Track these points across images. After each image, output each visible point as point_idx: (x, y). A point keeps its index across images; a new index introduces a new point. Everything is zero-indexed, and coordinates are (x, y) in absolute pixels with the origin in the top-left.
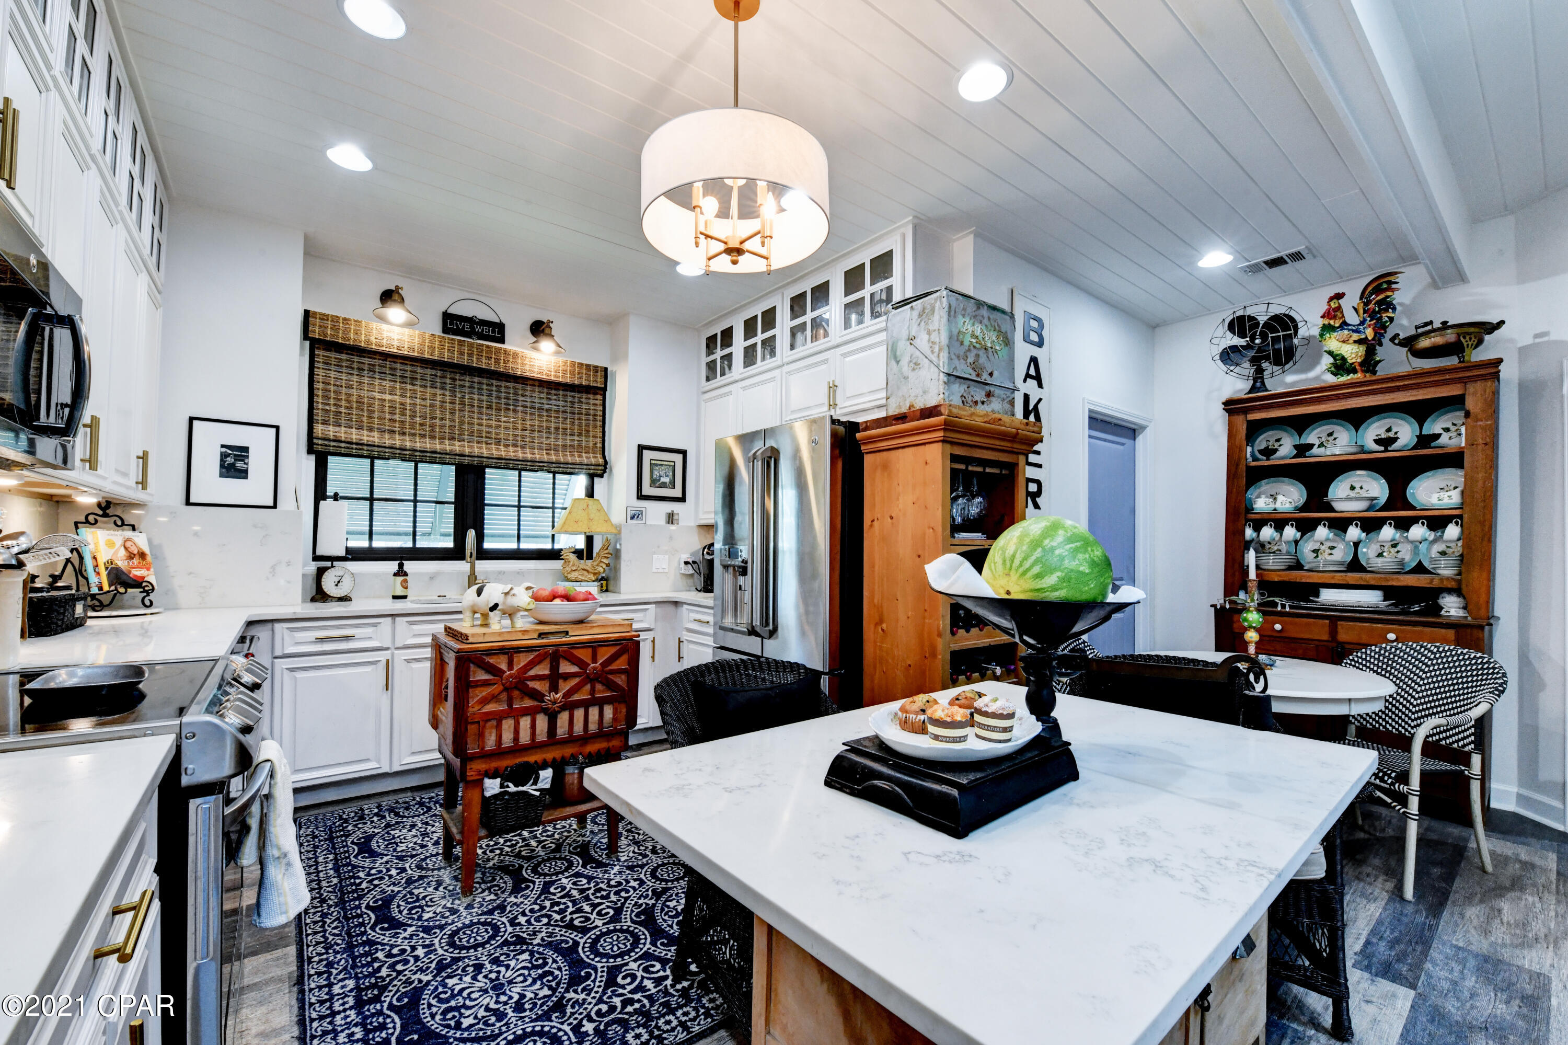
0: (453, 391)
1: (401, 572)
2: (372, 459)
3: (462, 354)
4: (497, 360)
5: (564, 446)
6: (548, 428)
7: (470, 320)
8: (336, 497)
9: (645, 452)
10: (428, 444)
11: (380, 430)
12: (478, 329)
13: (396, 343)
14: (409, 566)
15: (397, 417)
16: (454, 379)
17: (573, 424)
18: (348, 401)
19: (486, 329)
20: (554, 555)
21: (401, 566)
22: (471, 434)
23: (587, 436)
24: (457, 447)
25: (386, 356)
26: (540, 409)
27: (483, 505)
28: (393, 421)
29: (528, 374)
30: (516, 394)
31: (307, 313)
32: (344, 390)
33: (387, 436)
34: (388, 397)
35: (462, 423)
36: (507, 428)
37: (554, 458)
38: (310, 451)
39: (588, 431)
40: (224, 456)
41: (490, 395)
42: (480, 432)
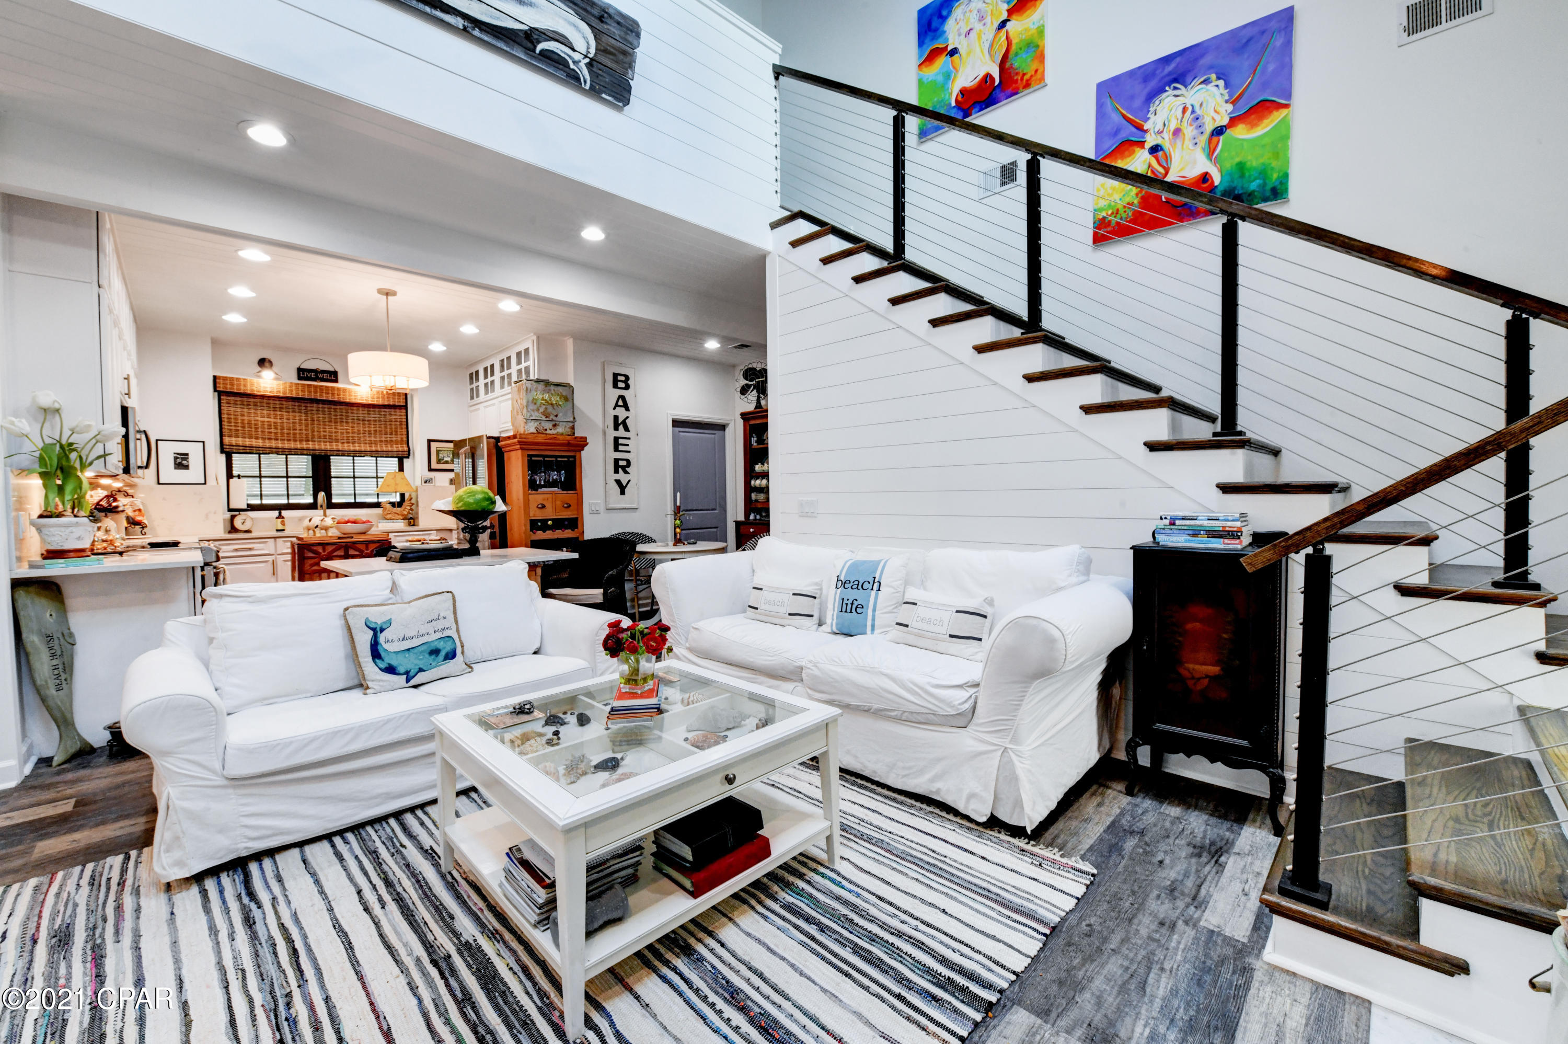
0: (306, 414)
1: (280, 516)
2: (259, 454)
3: (310, 392)
4: (333, 394)
5: (381, 441)
6: (369, 431)
7: (316, 371)
8: (239, 477)
9: (432, 444)
10: (292, 445)
11: (263, 439)
12: (320, 376)
13: (269, 390)
14: (284, 513)
15: (273, 430)
16: (306, 407)
17: (386, 428)
18: (242, 423)
19: (325, 376)
20: (377, 505)
21: (280, 513)
22: (319, 437)
23: (396, 434)
24: (311, 445)
25: (263, 397)
26: (363, 420)
27: (331, 477)
28: (270, 433)
29: (353, 401)
30: (347, 412)
31: (215, 378)
32: (240, 417)
33: (267, 441)
34: (266, 419)
35: (313, 431)
36: (342, 433)
37: (374, 449)
38: (222, 451)
39: (396, 432)
40: (176, 458)
41: (330, 414)
42: (325, 436)
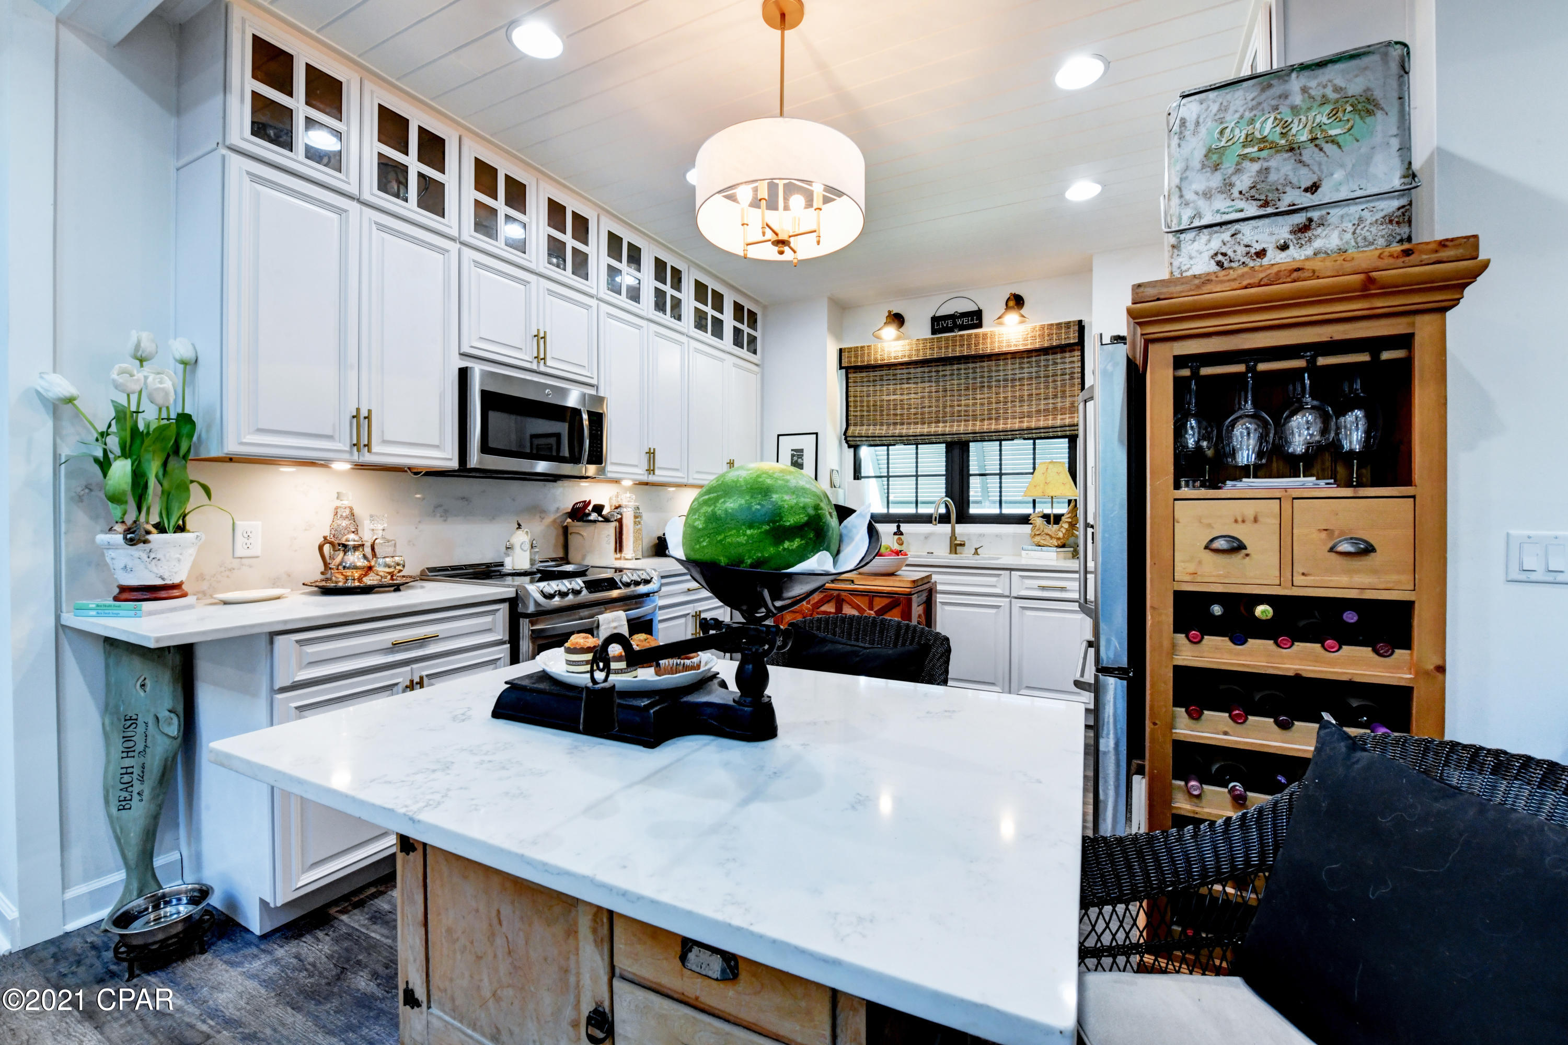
0: (937, 382)
1: (899, 532)
2: (888, 446)
3: (940, 348)
4: (969, 345)
5: (1038, 411)
6: (1021, 396)
7: (952, 317)
10: (925, 429)
11: (888, 425)
12: (959, 322)
13: (893, 355)
14: (905, 527)
15: (899, 412)
16: (938, 371)
17: (1047, 387)
18: (868, 406)
19: (965, 320)
21: (898, 527)
22: (952, 415)
23: (1064, 397)
24: (940, 428)
25: (890, 366)
26: (1013, 380)
27: (969, 475)
28: (895, 415)
29: (1005, 349)
30: (990, 371)
31: (841, 350)
32: (865, 399)
33: (891, 427)
34: (892, 397)
35: (945, 407)
36: (982, 404)
37: (1025, 425)
38: (850, 446)
39: (1064, 392)
40: (793, 456)
41: (967, 378)
42: (959, 411)
